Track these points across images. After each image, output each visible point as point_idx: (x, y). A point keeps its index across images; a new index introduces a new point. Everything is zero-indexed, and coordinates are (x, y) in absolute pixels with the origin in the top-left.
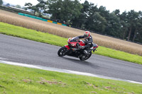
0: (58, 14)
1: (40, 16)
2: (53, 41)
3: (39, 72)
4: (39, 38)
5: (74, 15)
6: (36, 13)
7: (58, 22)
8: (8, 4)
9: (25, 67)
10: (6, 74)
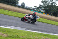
0: (47, 11)
1: (40, 11)
2: (46, 22)
3: (41, 34)
4: (40, 21)
5: (54, 11)
6: (38, 10)
7: (47, 14)
8: (27, 7)
9: (35, 33)
10: (28, 35)
